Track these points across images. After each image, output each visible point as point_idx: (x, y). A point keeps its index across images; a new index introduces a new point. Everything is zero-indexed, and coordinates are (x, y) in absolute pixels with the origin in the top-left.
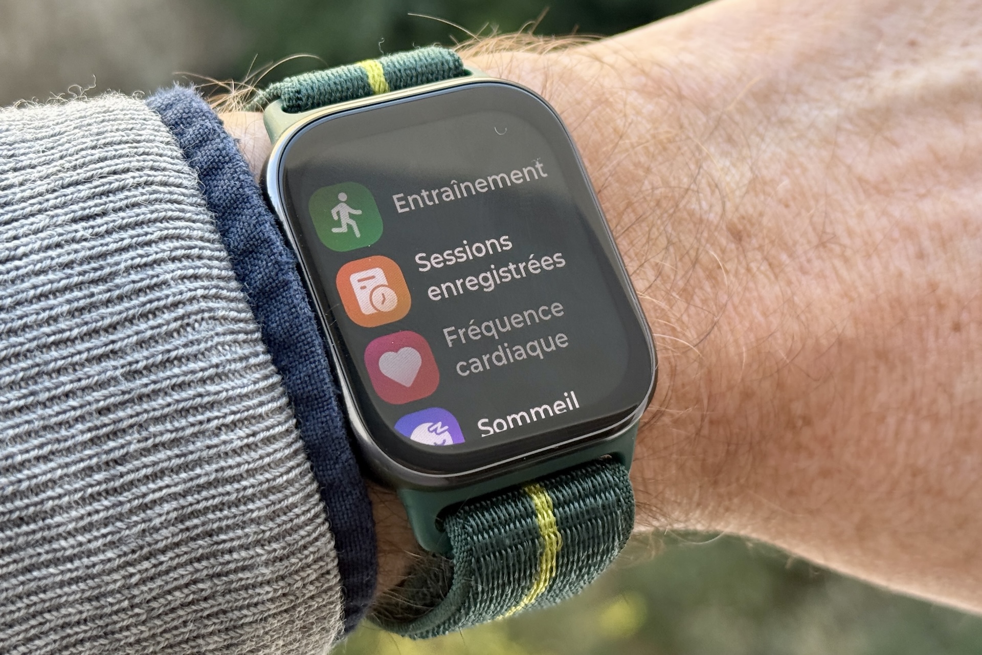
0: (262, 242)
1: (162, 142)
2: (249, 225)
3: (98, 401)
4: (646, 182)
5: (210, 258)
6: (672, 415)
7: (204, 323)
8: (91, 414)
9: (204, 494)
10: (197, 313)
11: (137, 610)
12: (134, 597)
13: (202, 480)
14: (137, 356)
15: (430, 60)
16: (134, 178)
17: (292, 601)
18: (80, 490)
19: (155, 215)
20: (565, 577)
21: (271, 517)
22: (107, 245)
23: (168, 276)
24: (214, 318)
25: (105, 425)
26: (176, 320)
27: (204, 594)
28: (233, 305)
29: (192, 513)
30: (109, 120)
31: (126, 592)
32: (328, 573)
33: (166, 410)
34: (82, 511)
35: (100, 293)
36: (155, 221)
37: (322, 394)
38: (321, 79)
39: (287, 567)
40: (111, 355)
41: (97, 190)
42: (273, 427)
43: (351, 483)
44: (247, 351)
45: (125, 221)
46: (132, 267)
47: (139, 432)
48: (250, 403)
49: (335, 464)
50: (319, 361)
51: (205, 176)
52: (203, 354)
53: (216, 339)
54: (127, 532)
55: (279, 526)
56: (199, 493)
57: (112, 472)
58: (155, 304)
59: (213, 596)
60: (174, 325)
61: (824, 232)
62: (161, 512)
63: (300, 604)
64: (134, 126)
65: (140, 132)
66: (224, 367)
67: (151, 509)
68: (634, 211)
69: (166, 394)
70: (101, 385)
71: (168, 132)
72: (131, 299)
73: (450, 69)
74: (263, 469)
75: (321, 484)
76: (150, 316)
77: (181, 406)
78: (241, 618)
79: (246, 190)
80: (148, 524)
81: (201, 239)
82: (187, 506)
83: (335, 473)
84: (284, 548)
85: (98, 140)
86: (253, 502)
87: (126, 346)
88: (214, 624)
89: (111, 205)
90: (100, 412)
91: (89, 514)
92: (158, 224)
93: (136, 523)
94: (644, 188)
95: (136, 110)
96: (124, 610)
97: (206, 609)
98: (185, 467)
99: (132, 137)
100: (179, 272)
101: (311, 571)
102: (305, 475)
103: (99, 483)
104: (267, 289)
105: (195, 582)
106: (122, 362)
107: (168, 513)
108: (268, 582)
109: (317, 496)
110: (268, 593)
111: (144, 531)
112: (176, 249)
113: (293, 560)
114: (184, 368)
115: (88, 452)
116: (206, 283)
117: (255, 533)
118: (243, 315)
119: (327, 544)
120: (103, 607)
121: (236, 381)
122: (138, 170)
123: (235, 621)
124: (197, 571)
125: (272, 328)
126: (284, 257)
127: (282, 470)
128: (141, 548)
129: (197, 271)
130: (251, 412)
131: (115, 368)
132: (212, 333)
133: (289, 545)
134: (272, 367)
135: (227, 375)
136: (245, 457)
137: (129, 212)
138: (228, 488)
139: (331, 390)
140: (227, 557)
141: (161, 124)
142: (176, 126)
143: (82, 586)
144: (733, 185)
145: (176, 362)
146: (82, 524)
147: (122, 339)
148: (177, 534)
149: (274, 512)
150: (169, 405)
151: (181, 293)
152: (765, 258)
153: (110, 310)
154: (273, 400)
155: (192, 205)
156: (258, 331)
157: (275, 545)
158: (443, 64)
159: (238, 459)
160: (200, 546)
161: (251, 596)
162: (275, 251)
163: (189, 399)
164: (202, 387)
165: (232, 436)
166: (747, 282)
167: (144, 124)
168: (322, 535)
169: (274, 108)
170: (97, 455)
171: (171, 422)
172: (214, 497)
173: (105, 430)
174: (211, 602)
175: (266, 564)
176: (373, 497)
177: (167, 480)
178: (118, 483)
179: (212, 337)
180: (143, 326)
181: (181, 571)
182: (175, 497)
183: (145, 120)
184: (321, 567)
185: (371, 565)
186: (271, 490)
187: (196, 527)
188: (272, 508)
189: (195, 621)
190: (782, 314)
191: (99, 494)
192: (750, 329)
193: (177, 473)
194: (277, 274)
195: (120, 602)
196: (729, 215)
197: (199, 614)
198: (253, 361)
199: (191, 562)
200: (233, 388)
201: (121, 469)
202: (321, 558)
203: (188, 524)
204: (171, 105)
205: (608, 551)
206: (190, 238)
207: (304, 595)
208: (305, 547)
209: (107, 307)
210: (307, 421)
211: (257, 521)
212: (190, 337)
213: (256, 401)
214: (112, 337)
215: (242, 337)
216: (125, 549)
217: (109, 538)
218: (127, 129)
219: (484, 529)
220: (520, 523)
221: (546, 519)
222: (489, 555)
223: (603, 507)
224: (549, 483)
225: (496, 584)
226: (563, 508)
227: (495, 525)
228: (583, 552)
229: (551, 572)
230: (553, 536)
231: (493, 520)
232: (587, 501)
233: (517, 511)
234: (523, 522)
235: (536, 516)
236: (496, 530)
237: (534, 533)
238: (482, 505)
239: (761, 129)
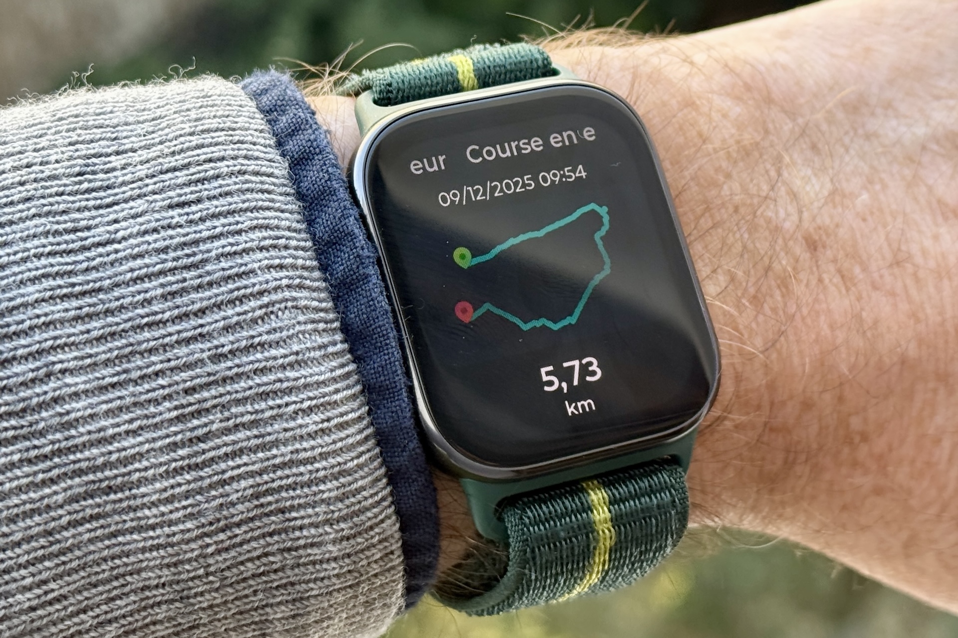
0: (346, 235)
1: (256, 130)
2: (335, 217)
3: (185, 381)
4: (725, 187)
5: (296, 248)
6: (733, 420)
7: (287, 312)
8: (178, 393)
9: (279, 473)
10: (280, 302)
11: (211, 578)
12: (209, 565)
13: (277, 461)
14: (223, 340)
15: (519, 58)
16: (228, 166)
17: (356, 578)
18: (165, 464)
19: (246, 205)
20: (617, 571)
21: (340, 499)
22: (200, 232)
23: (256, 265)
24: (296, 307)
25: (190, 404)
26: (261, 307)
27: (275, 566)
28: (315, 295)
29: (267, 490)
30: (207, 106)
31: (201, 560)
32: (392, 553)
33: (248, 393)
34: (166, 484)
35: (191, 279)
36: (246, 210)
37: (393, 385)
38: (412, 73)
39: (353, 546)
40: (199, 338)
41: (193, 177)
42: (346, 413)
43: (418, 471)
44: (326, 339)
45: (218, 210)
46: (222, 255)
47: (221, 412)
48: (327, 390)
49: (402, 451)
50: (393, 353)
51: (295, 165)
52: (284, 341)
53: (298, 328)
54: (206, 505)
55: (348, 507)
56: (274, 472)
57: (195, 448)
58: (242, 292)
59: (282, 569)
60: (259, 313)
61: (899, 249)
62: (238, 488)
63: (364, 581)
64: (231, 113)
65: (236, 120)
66: (304, 354)
67: (229, 484)
68: (712, 216)
69: (248, 377)
70: (188, 366)
71: (262, 119)
72: (220, 286)
73: (538, 67)
74: (335, 453)
75: (389, 469)
76: (237, 303)
77: (261, 389)
78: (308, 591)
79: (334, 182)
80: (225, 499)
81: (289, 229)
82: (263, 484)
83: (403, 459)
84: (351, 528)
85: (196, 126)
86: (324, 483)
87: (213, 331)
88: (283, 594)
89: (206, 193)
90: (187, 392)
91: (172, 487)
92: (249, 214)
93: (215, 498)
94: (723, 193)
95: (233, 96)
96: (199, 577)
97: (275, 580)
98: (263, 447)
99: (228, 124)
100: (266, 262)
101: (375, 551)
102: (374, 460)
103: (182, 458)
104: (348, 280)
105: (266, 555)
106: (209, 345)
107: (245, 489)
108: (335, 559)
109: (384, 481)
110: (334, 569)
111: (221, 505)
112: (265, 238)
113: (359, 540)
114: (266, 354)
115: (173, 429)
116: (291, 273)
117: (325, 513)
118: (324, 305)
119: (392, 527)
120: (180, 573)
121: (314, 368)
122: (232, 158)
123: (302, 593)
124: (269, 545)
125: (351, 319)
126: (366, 250)
127: (353, 454)
128: (219, 520)
129: (283, 261)
130: (327, 398)
131: (203, 351)
132: (294, 321)
133: (356, 525)
134: (349, 356)
135: (306, 363)
136: (319, 441)
137: (222, 201)
138: (302, 469)
139: (402, 381)
140: (297, 534)
141: (256, 110)
142: (271, 112)
143: (162, 552)
144: (812, 195)
145: (259, 348)
146: (165, 495)
147: (210, 324)
148: (252, 510)
149: (343, 494)
150: (251, 388)
151: (267, 282)
152: (839, 271)
153: (200, 295)
154: (348, 387)
155: (281, 194)
156: (337, 320)
157: (342, 525)
158: (531, 62)
159: (312, 443)
160: (273, 522)
161: (318, 571)
162: (357, 244)
163: (270, 383)
164: (282, 373)
165: (307, 420)
166: (818, 294)
167: (240, 111)
168: (388, 517)
169: (366, 98)
170: (181, 431)
171: (251, 404)
172: (288, 477)
173: (190, 409)
174: (280, 574)
175: (334, 542)
176: (438, 484)
177: (245, 459)
178: (199, 460)
179: (294, 325)
180: (230, 312)
181: (254, 544)
182: (251, 474)
183: (240, 106)
184: (386, 547)
185: (433, 548)
186: (342, 473)
187: (270, 503)
188: (342, 490)
189: (264, 591)
190: (850, 328)
191: (182, 468)
192: (816, 341)
193: (255, 453)
194: (358, 267)
195: (195, 570)
196: (806, 224)
197: (269, 585)
198: (331, 349)
199: (264, 536)
200: (311, 375)
201: (203, 446)
202: (385, 540)
203: (263, 500)
204: (267, 90)
205: (660, 548)
206: (278, 227)
207: (368, 573)
208: (371, 528)
209: (198, 292)
210: (379, 409)
211: (327, 502)
212: (274, 325)
213: (331, 388)
214: (200, 321)
215: (322, 326)
216: (203, 520)
217: (189, 510)
218: (224, 116)
219: (541, 521)
220: (576, 517)
221: (601, 514)
222: (544, 546)
223: (658, 506)
224: (607, 480)
225: (549, 573)
226: (619, 506)
227: (551, 518)
228: (636, 548)
229: (604, 565)
230: (607, 531)
231: (550, 513)
232: (643, 500)
233: (574, 506)
234: (579, 516)
235: (592, 512)
236: (552, 523)
237: (588, 528)
238: (540, 497)
239: (847, 140)
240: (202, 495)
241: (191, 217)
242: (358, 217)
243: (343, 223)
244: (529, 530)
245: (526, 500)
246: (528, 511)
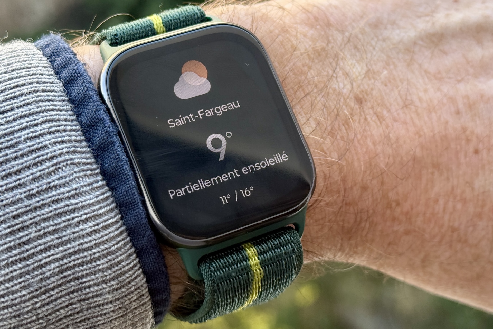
0: (99, 121)
1: (43, 67)
2: (92, 111)
3: (13, 212)
4: (309, 74)
5: (71, 131)
6: (325, 201)
7: (68, 167)
8: (9, 219)
9: (73, 257)
10: (63, 161)
11: (41, 321)
12: (39, 314)
13: (71, 251)
14: (32, 186)
15: (187, 14)
16: (27, 89)
17: (124, 311)
18: (5, 259)
19: (39, 109)
21: (110, 268)
22: (14, 127)
23: (47, 143)
24: (73, 164)
25: (17, 224)
26: (52, 166)
27: (76, 310)
28: (84, 156)
29: (67, 268)
30: (14, 56)
31: (34, 312)
32: (143, 295)
33: (50, 214)
34: (7, 271)
35: (11, 154)
36: (40, 112)
37: (133, 201)
38: (128, 27)
39: (120, 294)
40: (18, 187)
41: (8, 97)
42: (108, 220)
43: (153, 247)
44: (92, 180)
45: (23, 113)
46: (28, 138)
47: (36, 227)
48: (95, 208)
49: (143, 237)
50: (131, 183)
51: (67, 84)
52: (68, 183)
53: (75, 175)
54: (33, 280)
55: (114, 272)
56: (70, 257)
57: (23, 249)
58: (41, 158)
59: (81, 311)
60: (52, 169)
61: (406, 99)
62: (50, 269)
63: (129, 313)
64: (28, 59)
65: (30, 62)
66: (80, 189)
67: (44, 267)
68: (303, 90)
69: (49, 206)
70: (14, 203)
71: (46, 60)
72: (28, 156)
73: (198, 17)
74: (104, 243)
75: (136, 248)
76: (39, 164)
77: (57, 212)
78: (98, 322)
79: (90, 92)
80: (43, 275)
81: (65, 120)
82: (64, 265)
83: (144, 242)
84: (118, 284)
85: (8, 68)
86: (99, 260)
87: (26, 181)
88: (84, 325)
89: (16, 105)
90: (14, 217)
91: (11, 272)
92: (41, 114)
93: (37, 275)
94: (308, 77)
95: (29, 50)
97: (78, 318)
98: (61, 244)
99: (26, 65)
100: (53, 140)
101: (133, 295)
102: (128, 245)
103: (16, 255)
104: (102, 146)
105: (71, 304)
106: (25, 190)
107: (54, 269)
108: (111, 302)
109: (134, 255)
110: (111, 308)
111: (41, 279)
112: (52, 127)
113: (123, 290)
114: (58, 191)
115: (9, 239)
116: (68, 145)
117: (102, 277)
118: (89, 161)
119: (141, 281)
121: (87, 197)
122: (30, 84)
123: (95, 323)
124: (72, 298)
125: (106, 167)
126: (111, 128)
127: (114, 242)
128: (41, 288)
129: (63, 138)
130: (96, 213)
131: (21, 194)
132: (72, 172)
133: (121, 282)
134: (107, 188)
135: (81, 194)
136: (94, 237)
137: (26, 108)
138: (86, 254)
139: (138, 198)
140: (87, 290)
141: (43, 56)
142: (51, 57)
143: (10, 310)
144: (357, 74)
145: (54, 189)
146: (7, 277)
147: (24, 178)
148: (60, 280)
149: (111, 265)
150: (51, 211)
151: (55, 151)
152: (375, 113)
153: (17, 162)
154: (107, 205)
155: (59, 101)
156: (98, 168)
157: (113, 283)
158: (194, 15)
159: (90, 238)
160: (73, 285)
161: (102, 310)
162: (106, 125)
163: (62, 208)
164: (68, 201)
165: (85, 226)
166: (365, 127)
167: (33, 57)
168: (139, 276)
169: (105, 44)
170: (13, 240)
171: (53, 220)
172: (78, 259)
173: (17, 227)
174: (81, 314)
175: (109, 292)
177: (52, 252)
178: (26, 255)
179: (73, 174)
180: (35, 170)
181: (63, 299)
182: (57, 260)
183: (33, 55)
184: (139, 292)
185: (166, 289)
186: (108, 254)
187: (69, 275)
188: (110, 263)
189: (73, 324)
190: (383, 144)
191: (16, 261)
192: (366, 152)
193: (58, 248)
194: (107, 138)
195: (31, 317)
196: (355, 90)
197: (75, 321)
198: (95, 185)
199: (68, 294)
200: (85, 201)
201: (27, 247)
202: (139, 288)
203: (65, 274)
204: (49, 45)
206: (59, 120)
207: (131, 307)
208: (129, 283)
209: (15, 161)
210: (127, 215)
211: (102, 271)
212: (61, 175)
213: (97, 207)
214: (18, 177)
215: (89, 173)
216: (32, 289)
217: (23, 284)
218: (24, 61)
219: (220, 268)
220: (240, 264)
221: (254, 261)
222: (224, 282)
223: (285, 253)
224: (256, 242)
225: (228, 297)
226: (263, 255)
227: (226, 266)
228: (276, 278)
229: (259, 289)
230: (258, 270)
231: (225, 263)
232: (276, 251)
233: (238, 258)
234: (242, 264)
235: (249, 260)
236: (227, 269)
237: (248, 269)
238: (219, 255)
239: (373, 43)
240: (29, 274)
241: (8, 119)
242: (105, 110)
243: (97, 114)
244: (214, 274)
245: (211, 257)
246: (213, 263)
